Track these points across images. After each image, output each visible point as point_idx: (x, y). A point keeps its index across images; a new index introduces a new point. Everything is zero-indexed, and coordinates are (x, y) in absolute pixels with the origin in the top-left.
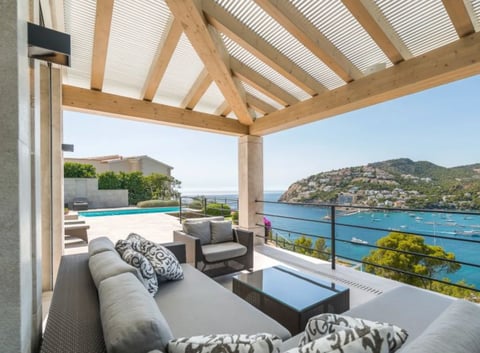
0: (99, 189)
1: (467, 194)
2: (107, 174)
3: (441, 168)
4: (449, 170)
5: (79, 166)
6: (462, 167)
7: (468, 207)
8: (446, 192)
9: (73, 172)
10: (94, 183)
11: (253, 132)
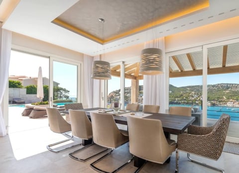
0: (27, 93)
1: (185, 98)
2: (31, 87)
3: (175, 87)
4: (178, 88)
5: (14, 82)
6: (183, 87)
7: (185, 103)
8: (177, 97)
9: (13, 85)
10: (24, 91)
11: (137, 79)
